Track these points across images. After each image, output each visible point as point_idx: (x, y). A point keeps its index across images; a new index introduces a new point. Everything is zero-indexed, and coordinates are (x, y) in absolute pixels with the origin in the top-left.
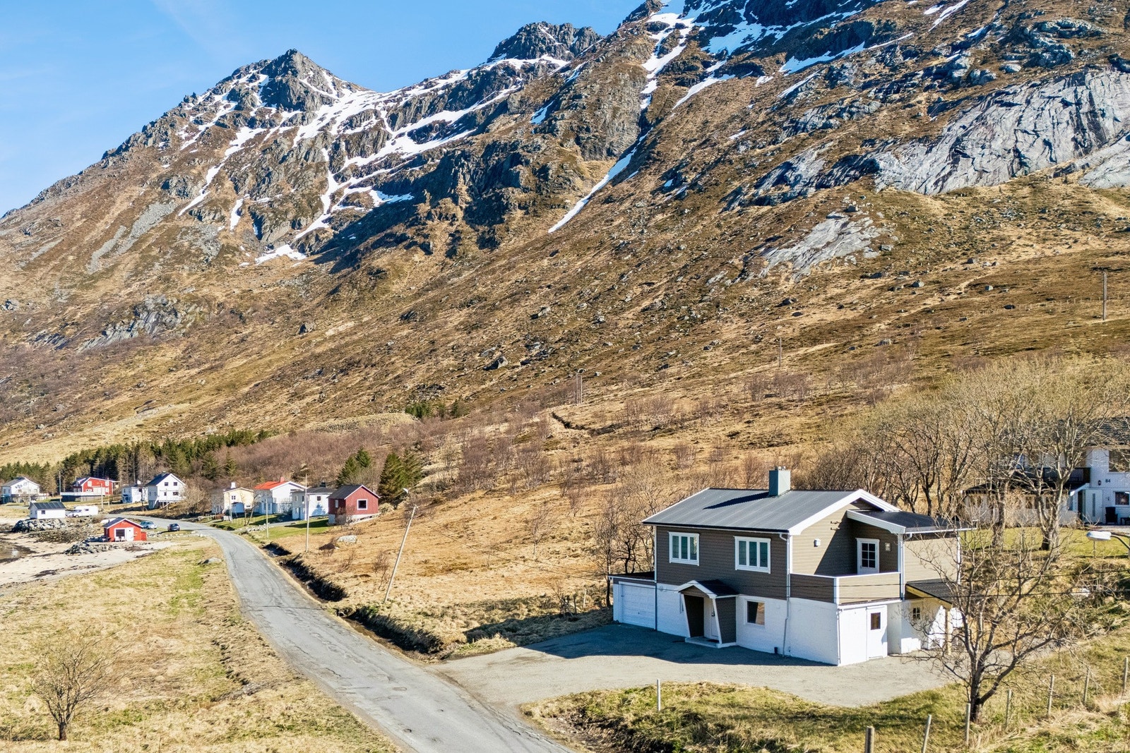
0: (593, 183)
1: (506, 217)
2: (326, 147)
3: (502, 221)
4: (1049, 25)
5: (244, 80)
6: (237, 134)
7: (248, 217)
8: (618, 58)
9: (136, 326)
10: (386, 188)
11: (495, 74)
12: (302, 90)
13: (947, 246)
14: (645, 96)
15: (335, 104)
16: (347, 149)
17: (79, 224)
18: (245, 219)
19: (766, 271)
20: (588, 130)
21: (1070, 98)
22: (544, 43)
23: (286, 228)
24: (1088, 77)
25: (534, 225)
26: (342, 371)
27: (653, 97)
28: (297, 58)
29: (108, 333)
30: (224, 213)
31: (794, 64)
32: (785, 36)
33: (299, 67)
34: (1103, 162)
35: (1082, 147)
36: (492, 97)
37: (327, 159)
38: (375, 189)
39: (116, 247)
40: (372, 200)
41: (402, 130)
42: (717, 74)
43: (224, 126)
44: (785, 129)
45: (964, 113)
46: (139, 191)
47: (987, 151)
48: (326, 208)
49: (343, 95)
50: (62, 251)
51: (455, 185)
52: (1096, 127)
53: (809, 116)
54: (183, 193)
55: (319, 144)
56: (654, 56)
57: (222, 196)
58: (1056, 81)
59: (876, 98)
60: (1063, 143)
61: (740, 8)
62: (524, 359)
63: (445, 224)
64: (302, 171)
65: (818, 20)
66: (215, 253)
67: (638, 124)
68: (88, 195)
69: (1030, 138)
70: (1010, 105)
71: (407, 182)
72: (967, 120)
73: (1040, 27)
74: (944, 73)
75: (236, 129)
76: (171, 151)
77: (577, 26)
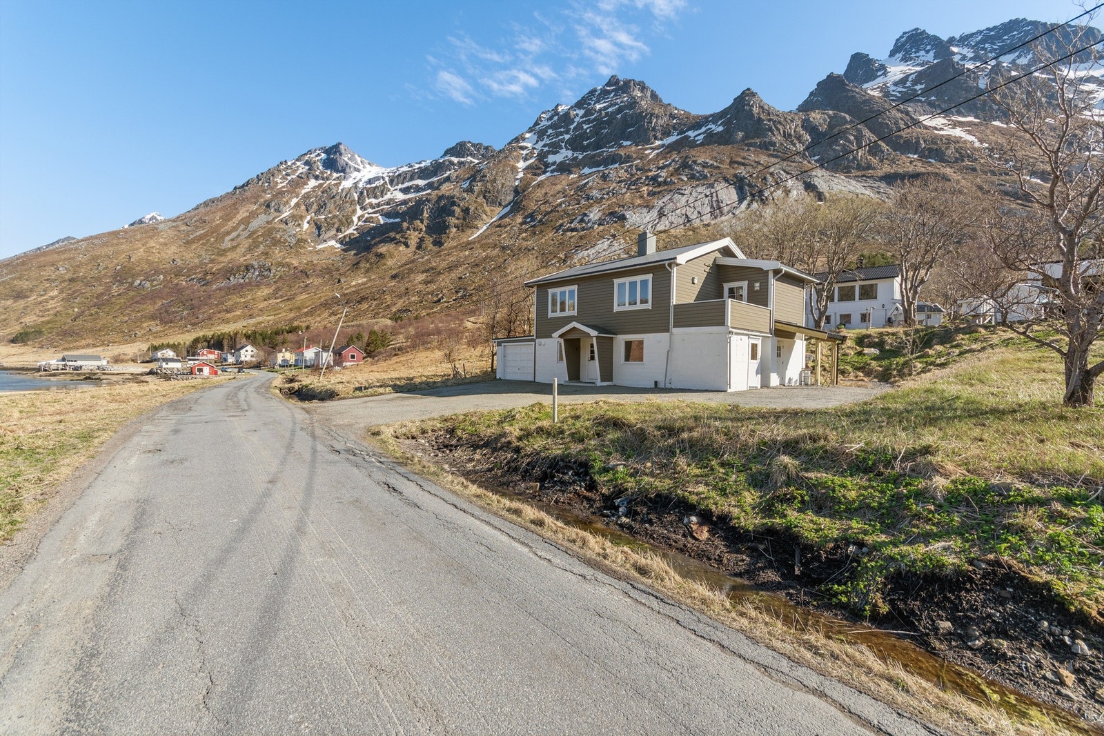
0: (492, 218)
1: (448, 231)
2: (356, 193)
3: (445, 233)
4: (698, 162)
5: (313, 155)
6: (309, 183)
7: (313, 225)
8: (505, 160)
9: (247, 276)
10: (387, 215)
11: (444, 164)
12: (344, 163)
14: (518, 179)
15: (361, 172)
16: (367, 194)
17: (218, 222)
20: (489, 192)
21: (708, 194)
22: (468, 151)
23: (333, 232)
24: (715, 185)
25: (462, 236)
26: (358, 302)
27: (521, 180)
28: (342, 147)
29: (231, 279)
30: (300, 222)
31: (587, 170)
32: (583, 157)
33: (343, 151)
35: (715, 216)
36: (442, 174)
37: (356, 199)
38: (381, 215)
39: (239, 235)
40: (379, 221)
41: (396, 187)
42: (552, 171)
43: (301, 178)
44: (583, 198)
45: (664, 196)
46: (253, 207)
47: (673, 214)
48: (355, 224)
49: (366, 168)
50: (207, 236)
51: (422, 214)
52: (719, 208)
53: (594, 193)
54: (278, 210)
55: (352, 191)
56: (522, 161)
57: (299, 213)
58: (702, 186)
59: (625, 187)
60: (706, 214)
61: (563, 143)
62: (454, 298)
63: (416, 233)
64: (343, 204)
65: (598, 151)
66: (294, 242)
67: (514, 192)
68: (224, 208)
69: (692, 210)
70: (683, 194)
71: (398, 213)
72: (665, 200)
73: (695, 162)
74: (654, 179)
75: (308, 180)
76: (272, 188)
77: (486, 144)
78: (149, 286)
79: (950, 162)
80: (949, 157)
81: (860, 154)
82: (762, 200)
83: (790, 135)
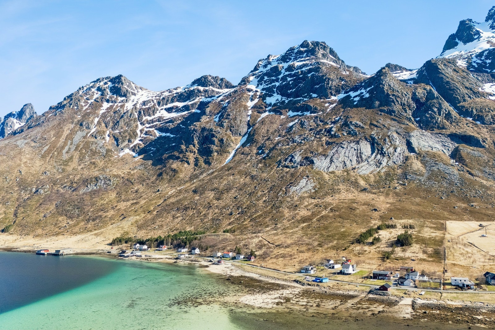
0: (236, 145)
1: (212, 155)
2: (136, 112)
3: (211, 156)
4: (353, 123)
5: (102, 83)
6: (103, 105)
7: (112, 138)
8: (239, 101)
9: (98, 184)
10: (160, 130)
11: (194, 92)
12: (125, 90)
13: (328, 190)
14: (248, 116)
15: (137, 95)
16: (144, 113)
17: (54, 139)
18: (111, 138)
19: (291, 193)
20: (233, 127)
21: (356, 148)
22: (210, 82)
23: (126, 142)
24: (360, 142)
25: (221, 158)
26: (185, 210)
27: (251, 116)
28: (123, 78)
29: (88, 186)
30: (104, 136)
31: (291, 113)
32: (288, 102)
33: (123, 81)
34: (362, 167)
35: (358, 162)
36: (194, 100)
37: (137, 117)
38: (156, 129)
39: (69, 149)
40: (156, 134)
41: (162, 107)
42: (270, 111)
43: (98, 101)
44: (291, 141)
45: (334, 148)
46: (72, 126)
47: (338, 161)
48: (139, 135)
49: (139, 92)
50: (51, 150)
51: (193, 141)
52: (361, 157)
53: (297, 138)
54: (88, 128)
55: (134, 112)
56: (250, 101)
57: (102, 129)
58: (353, 142)
59: (313, 136)
60: (354, 161)
61: (275, 88)
62: (238, 213)
63: (192, 154)
64: (129, 121)
65: (297, 99)
66: (105, 152)
67: (247, 125)
68: (54, 128)
69: (347, 158)
70: (343, 148)
71: (168, 129)
72: (334, 151)
73: (351, 122)
74: (329, 131)
75: (102, 103)
76: (80, 111)
77: (221, 77)
78: (43, 192)
79: (487, 124)
80: (487, 121)
81: (439, 120)
82: (383, 153)
83: (404, 104)
